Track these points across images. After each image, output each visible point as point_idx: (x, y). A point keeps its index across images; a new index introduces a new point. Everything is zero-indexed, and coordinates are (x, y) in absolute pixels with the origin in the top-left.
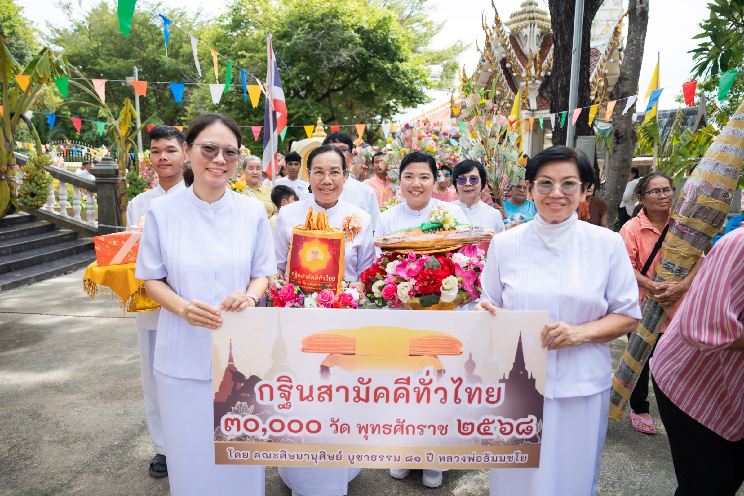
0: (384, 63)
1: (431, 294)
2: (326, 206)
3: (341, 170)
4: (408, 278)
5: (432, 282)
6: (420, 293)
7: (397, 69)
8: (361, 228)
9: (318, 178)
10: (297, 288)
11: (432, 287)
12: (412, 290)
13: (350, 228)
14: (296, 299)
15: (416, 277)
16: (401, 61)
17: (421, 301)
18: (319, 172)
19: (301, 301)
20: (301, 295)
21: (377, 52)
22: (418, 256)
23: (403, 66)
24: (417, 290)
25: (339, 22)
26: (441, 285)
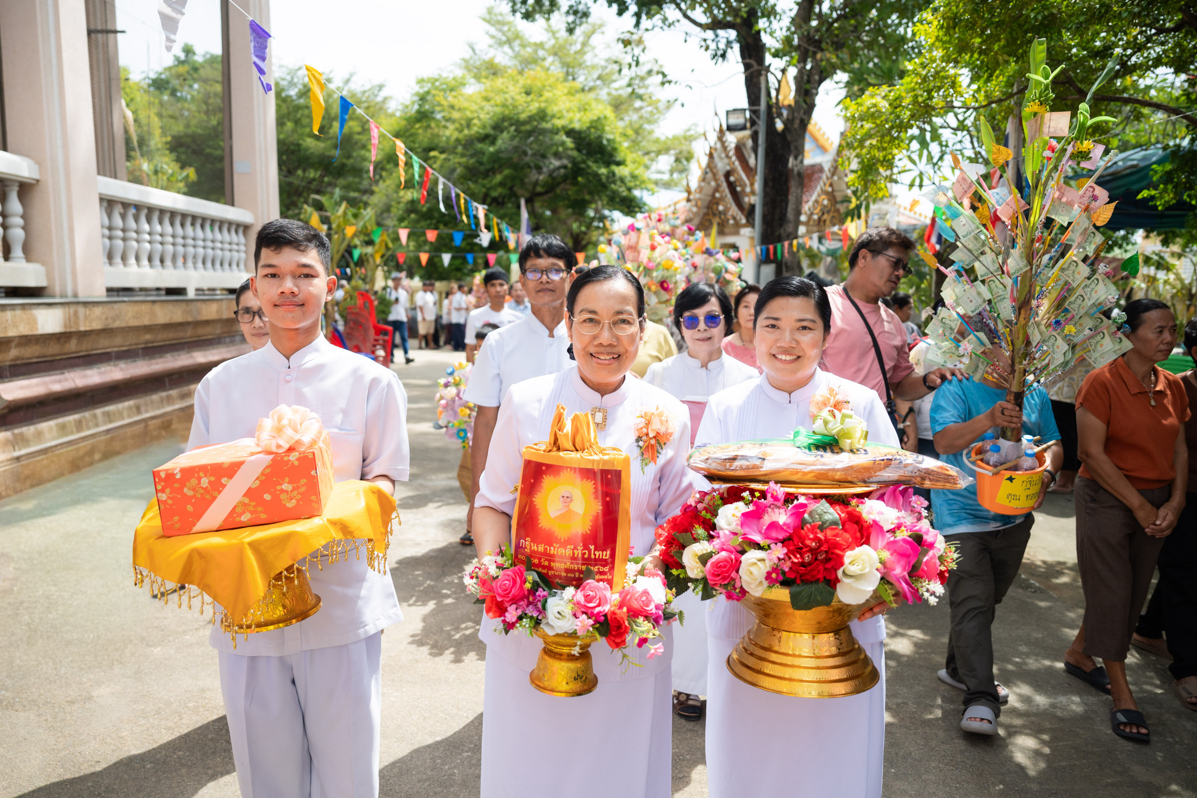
0: (599, 168)
1: (817, 581)
2: (603, 390)
3: (635, 316)
4: (768, 541)
5: (822, 557)
6: (793, 576)
7: (614, 174)
8: (671, 434)
9: (588, 331)
10: (531, 577)
11: (821, 568)
12: (775, 569)
13: (651, 435)
14: (531, 599)
15: (784, 542)
16: (619, 164)
17: (793, 596)
18: (591, 320)
19: (540, 605)
20: (540, 592)
21: (590, 154)
22: (790, 498)
23: (621, 171)
24: (787, 570)
25: (547, 126)
26: (842, 564)
